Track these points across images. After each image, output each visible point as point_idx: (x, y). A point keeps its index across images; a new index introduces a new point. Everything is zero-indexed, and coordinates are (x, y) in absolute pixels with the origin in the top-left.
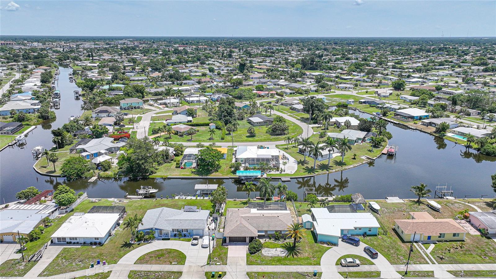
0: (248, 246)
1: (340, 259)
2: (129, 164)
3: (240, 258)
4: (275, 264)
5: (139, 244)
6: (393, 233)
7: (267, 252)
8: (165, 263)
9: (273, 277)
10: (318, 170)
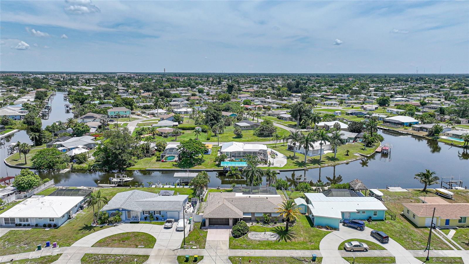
0: (231, 230)
1: (343, 244)
2: (105, 155)
3: (221, 242)
4: (264, 248)
5: (102, 227)
6: (403, 219)
7: (254, 236)
8: (130, 246)
9: (262, 262)
10: (309, 164)
